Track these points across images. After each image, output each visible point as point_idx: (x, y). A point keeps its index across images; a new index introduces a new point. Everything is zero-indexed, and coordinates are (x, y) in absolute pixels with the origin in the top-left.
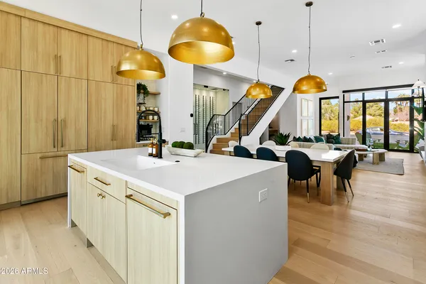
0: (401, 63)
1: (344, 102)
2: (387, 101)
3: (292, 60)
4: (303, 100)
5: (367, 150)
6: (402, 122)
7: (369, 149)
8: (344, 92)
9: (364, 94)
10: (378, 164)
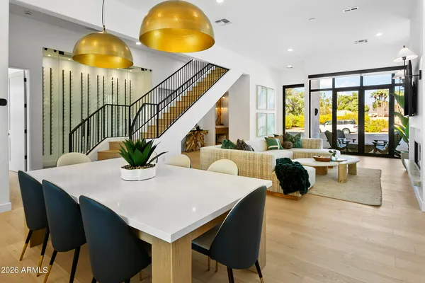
0: (379, 35)
1: (310, 91)
2: (361, 89)
3: (226, 21)
4: (260, 88)
5: (330, 160)
6: (381, 118)
7: (333, 158)
8: (310, 77)
9: (334, 79)
10: (345, 181)
